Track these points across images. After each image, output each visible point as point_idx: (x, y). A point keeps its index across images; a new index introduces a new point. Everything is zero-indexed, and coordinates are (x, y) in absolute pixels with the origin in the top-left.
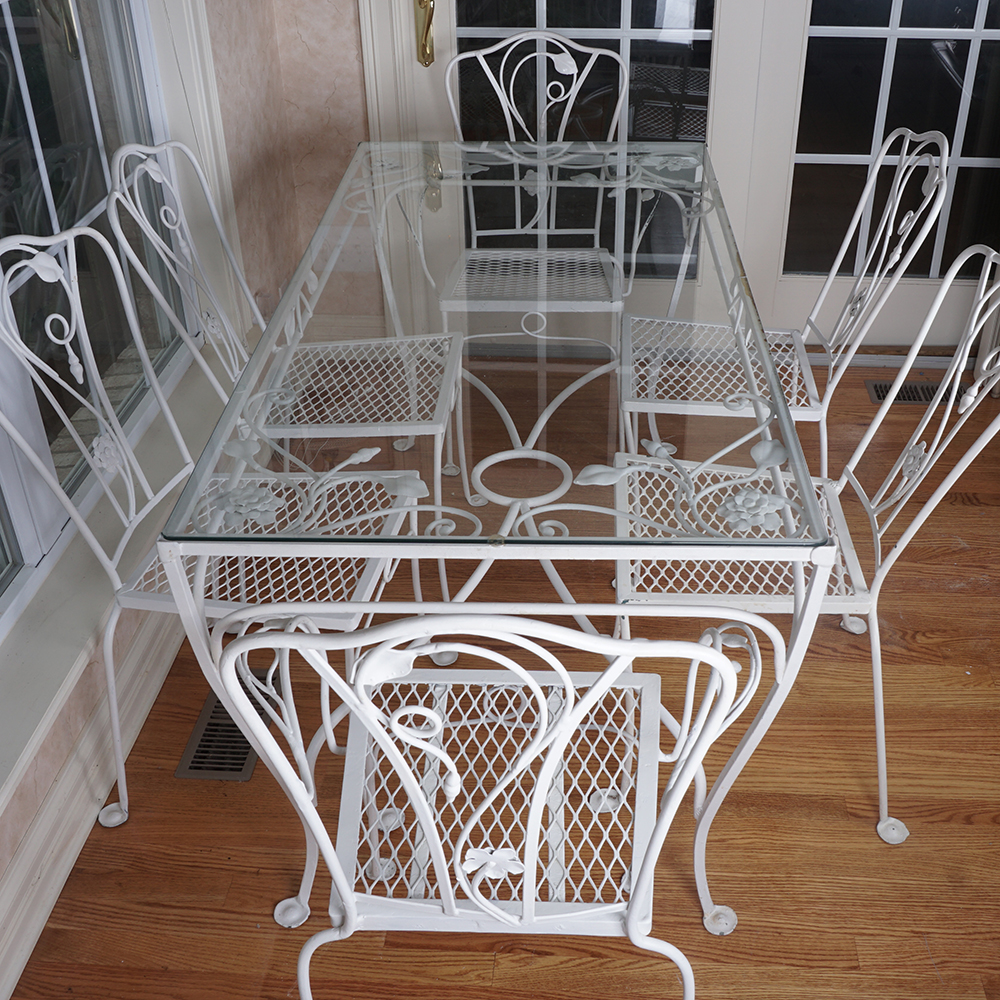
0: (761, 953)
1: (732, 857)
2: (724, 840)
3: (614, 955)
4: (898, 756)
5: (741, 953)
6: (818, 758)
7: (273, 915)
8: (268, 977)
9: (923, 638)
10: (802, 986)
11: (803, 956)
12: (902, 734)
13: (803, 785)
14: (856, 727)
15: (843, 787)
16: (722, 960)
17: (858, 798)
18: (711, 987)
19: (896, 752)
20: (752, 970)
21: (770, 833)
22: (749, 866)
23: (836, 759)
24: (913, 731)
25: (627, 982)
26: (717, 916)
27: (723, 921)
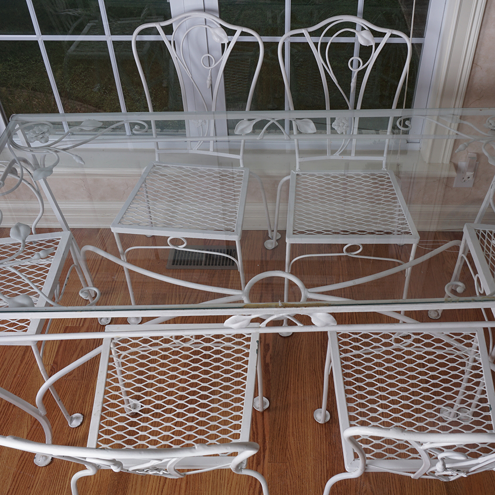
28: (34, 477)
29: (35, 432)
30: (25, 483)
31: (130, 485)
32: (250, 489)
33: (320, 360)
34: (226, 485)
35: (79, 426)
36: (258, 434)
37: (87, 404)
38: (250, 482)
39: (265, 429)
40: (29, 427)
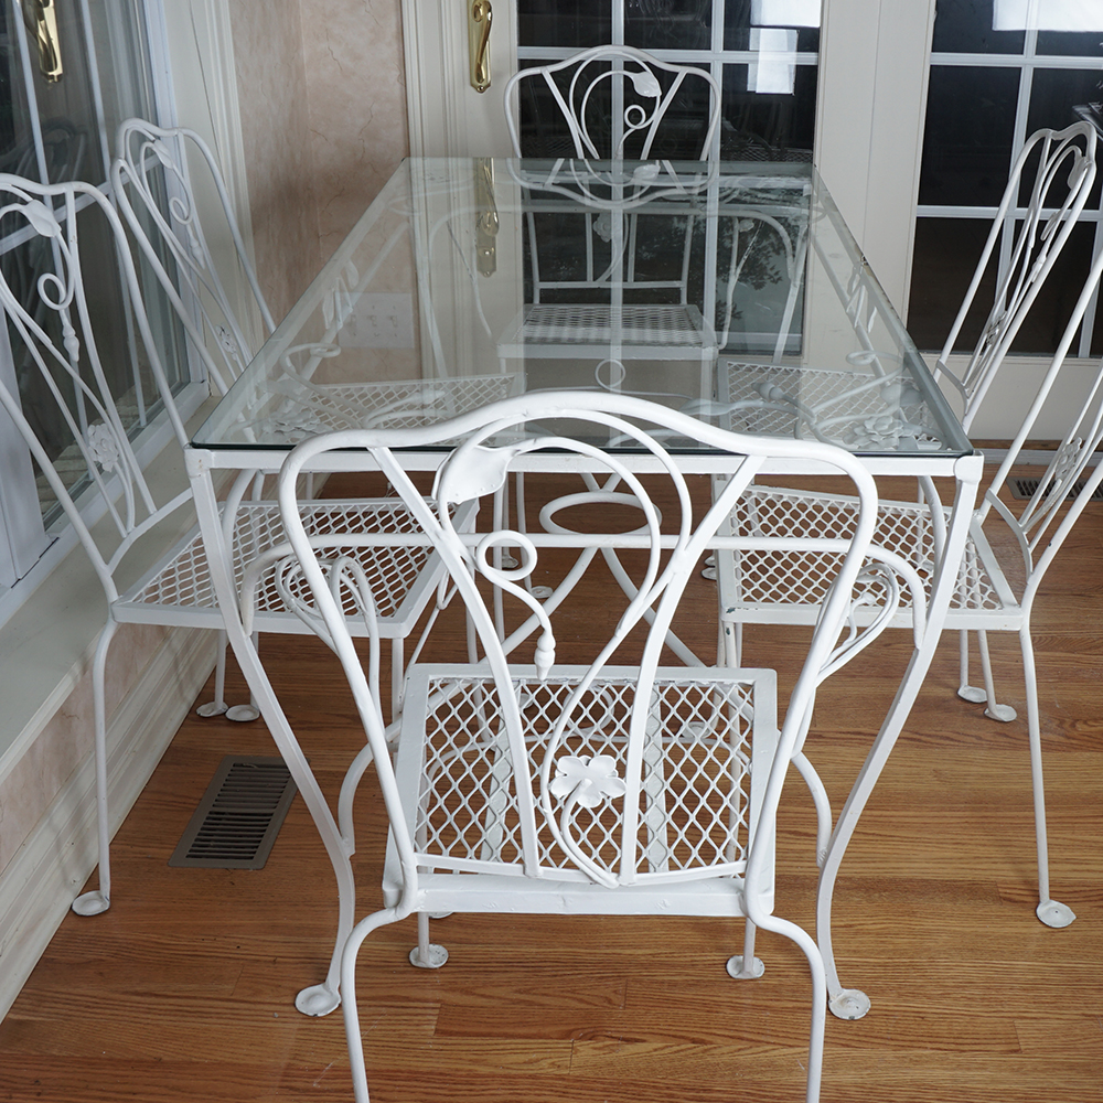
0: (899, 1037)
1: (862, 942)
2: (851, 926)
3: (719, 1041)
4: (1060, 841)
5: (876, 1037)
6: (964, 844)
7: (294, 1005)
8: (289, 1066)
9: (1085, 726)
10: (953, 1069)
11: (952, 1040)
12: (1064, 820)
13: (945, 871)
14: (1009, 814)
15: (994, 873)
16: (853, 1044)
17: (1012, 883)
18: (840, 1072)
19: (1057, 838)
20: (890, 1054)
21: (907, 918)
22: (883, 951)
23: (985, 845)
24: (1077, 817)
25: (737, 1068)
26: (845, 1000)
27: (853, 1004)
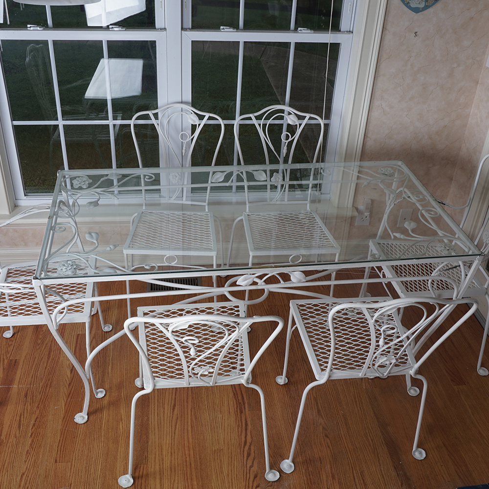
28: (77, 431)
29: (70, 403)
30: (71, 435)
31: (151, 431)
32: (238, 428)
33: (274, 346)
34: (221, 426)
35: (103, 397)
36: (237, 394)
37: (106, 383)
38: (237, 424)
39: (242, 391)
40: (65, 400)
